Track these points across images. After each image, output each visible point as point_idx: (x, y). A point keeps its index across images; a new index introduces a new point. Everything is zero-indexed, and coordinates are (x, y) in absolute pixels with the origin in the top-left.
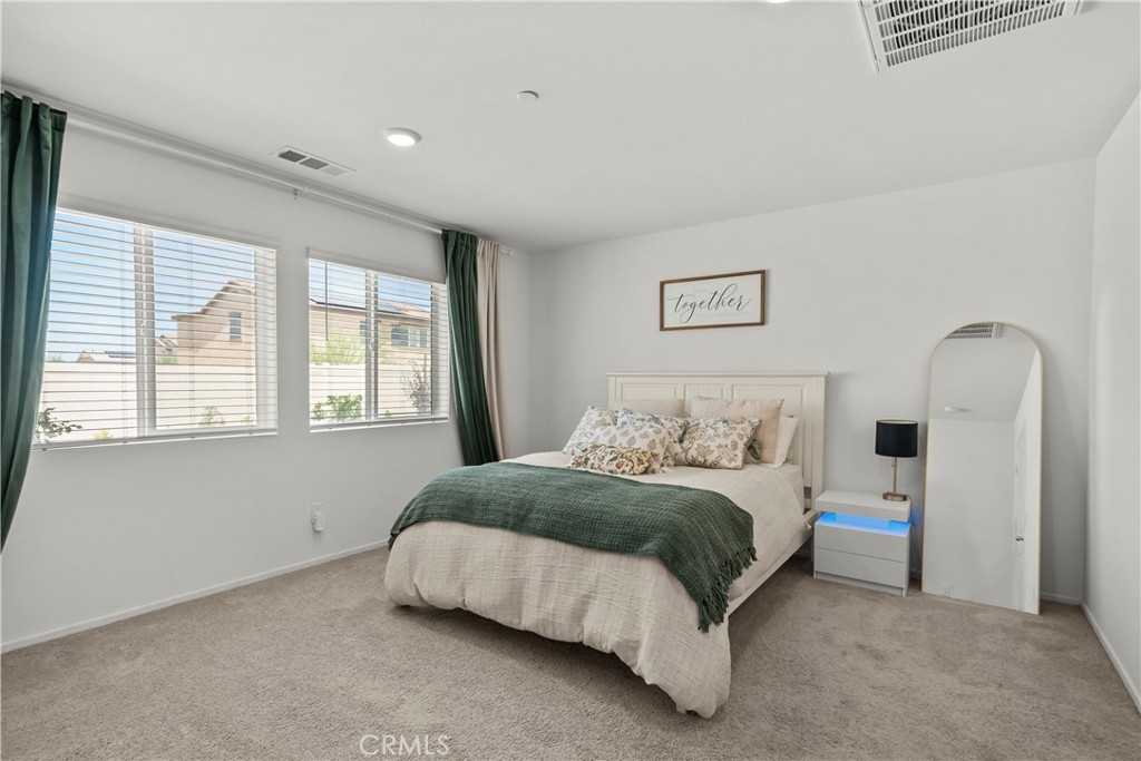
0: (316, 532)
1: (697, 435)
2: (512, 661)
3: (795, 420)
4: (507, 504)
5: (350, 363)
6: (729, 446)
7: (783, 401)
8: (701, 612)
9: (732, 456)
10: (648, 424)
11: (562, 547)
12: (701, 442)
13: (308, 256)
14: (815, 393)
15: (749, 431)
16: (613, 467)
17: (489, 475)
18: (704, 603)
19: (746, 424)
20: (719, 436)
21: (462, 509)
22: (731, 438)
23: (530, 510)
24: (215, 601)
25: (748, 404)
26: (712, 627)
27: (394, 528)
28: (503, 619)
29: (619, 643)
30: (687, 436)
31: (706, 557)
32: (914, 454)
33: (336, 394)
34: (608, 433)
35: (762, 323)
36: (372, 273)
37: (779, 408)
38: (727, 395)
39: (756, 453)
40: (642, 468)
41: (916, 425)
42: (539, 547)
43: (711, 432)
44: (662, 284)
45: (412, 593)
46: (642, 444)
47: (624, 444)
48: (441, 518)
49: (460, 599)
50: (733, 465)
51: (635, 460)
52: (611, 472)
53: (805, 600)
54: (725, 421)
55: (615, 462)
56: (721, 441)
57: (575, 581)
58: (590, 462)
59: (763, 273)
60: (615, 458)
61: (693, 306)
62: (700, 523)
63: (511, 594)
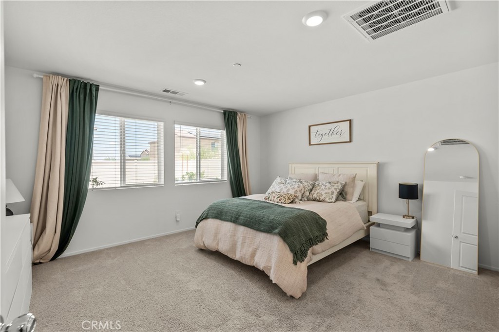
0: (177, 221)
1: (317, 188)
2: (232, 271)
3: (363, 183)
4: (233, 213)
5: (206, 159)
6: (330, 193)
7: (356, 174)
8: (294, 257)
9: (331, 197)
10: (297, 184)
11: (249, 229)
12: (319, 191)
13: (174, 124)
14: (372, 171)
15: (340, 187)
16: (278, 201)
17: (230, 202)
18: (295, 253)
19: (339, 184)
20: (326, 189)
21: (219, 214)
22: (331, 190)
23: (240, 216)
24: (142, 242)
25: (341, 176)
26: (298, 263)
27: (198, 220)
28: (230, 256)
29: (264, 267)
30: (314, 189)
31: (300, 236)
32: (417, 198)
33: (189, 172)
34: (280, 187)
35: (351, 141)
36: (198, 128)
37: (355, 177)
38: (336, 172)
39: (343, 196)
40: (289, 201)
41: (417, 185)
42: (242, 229)
43: (323, 187)
44: (310, 127)
45: (202, 244)
46: (292, 192)
47: (285, 192)
48: (212, 217)
49: (217, 247)
50: (331, 201)
51: (287, 198)
52: (277, 202)
53: (362, 259)
54: (330, 183)
55: (279, 199)
56: (327, 191)
57: (253, 243)
58: (270, 198)
59: (350, 121)
60: (279, 197)
61: (322, 135)
62: (299, 223)
63: (232, 246)
